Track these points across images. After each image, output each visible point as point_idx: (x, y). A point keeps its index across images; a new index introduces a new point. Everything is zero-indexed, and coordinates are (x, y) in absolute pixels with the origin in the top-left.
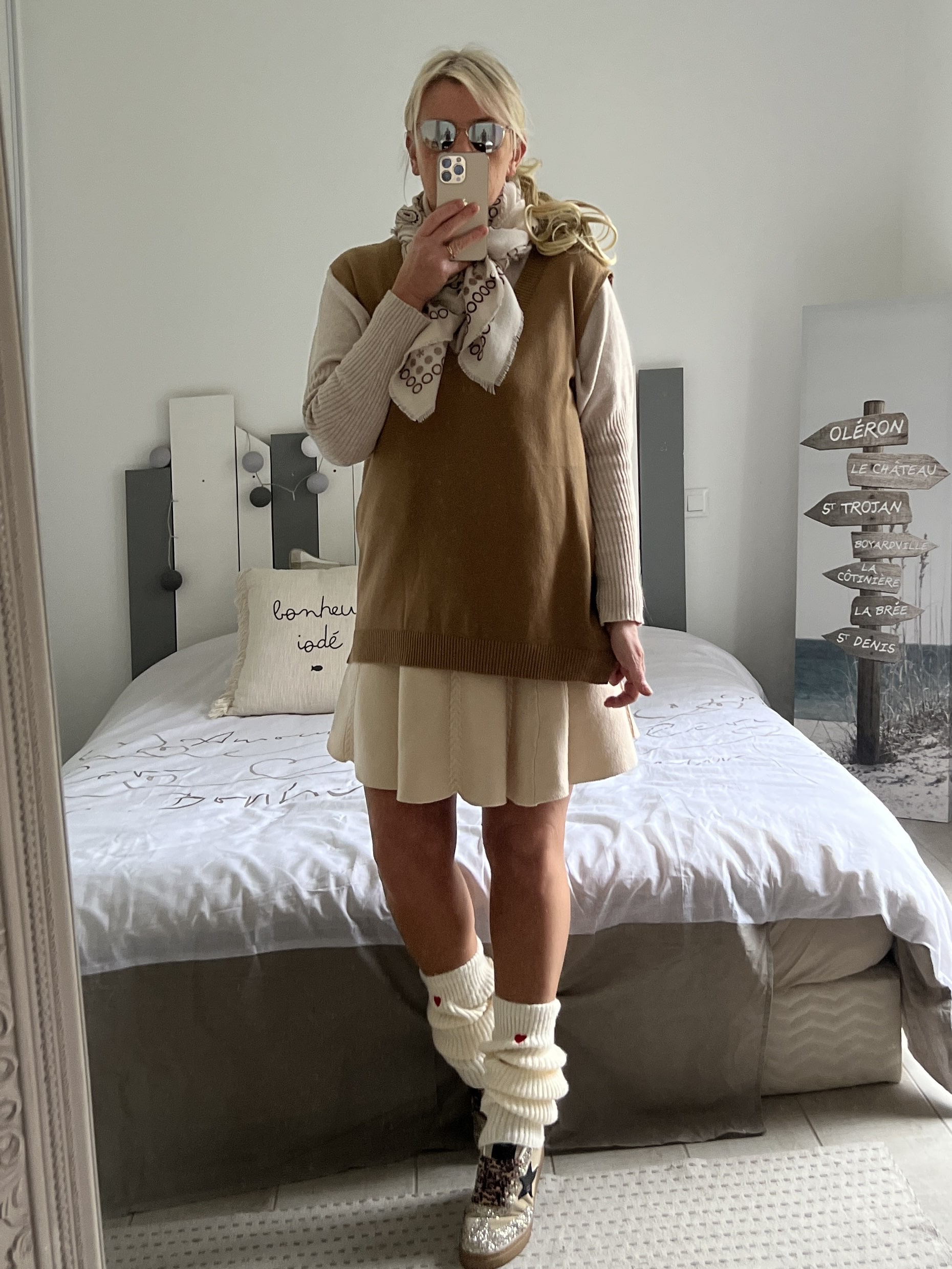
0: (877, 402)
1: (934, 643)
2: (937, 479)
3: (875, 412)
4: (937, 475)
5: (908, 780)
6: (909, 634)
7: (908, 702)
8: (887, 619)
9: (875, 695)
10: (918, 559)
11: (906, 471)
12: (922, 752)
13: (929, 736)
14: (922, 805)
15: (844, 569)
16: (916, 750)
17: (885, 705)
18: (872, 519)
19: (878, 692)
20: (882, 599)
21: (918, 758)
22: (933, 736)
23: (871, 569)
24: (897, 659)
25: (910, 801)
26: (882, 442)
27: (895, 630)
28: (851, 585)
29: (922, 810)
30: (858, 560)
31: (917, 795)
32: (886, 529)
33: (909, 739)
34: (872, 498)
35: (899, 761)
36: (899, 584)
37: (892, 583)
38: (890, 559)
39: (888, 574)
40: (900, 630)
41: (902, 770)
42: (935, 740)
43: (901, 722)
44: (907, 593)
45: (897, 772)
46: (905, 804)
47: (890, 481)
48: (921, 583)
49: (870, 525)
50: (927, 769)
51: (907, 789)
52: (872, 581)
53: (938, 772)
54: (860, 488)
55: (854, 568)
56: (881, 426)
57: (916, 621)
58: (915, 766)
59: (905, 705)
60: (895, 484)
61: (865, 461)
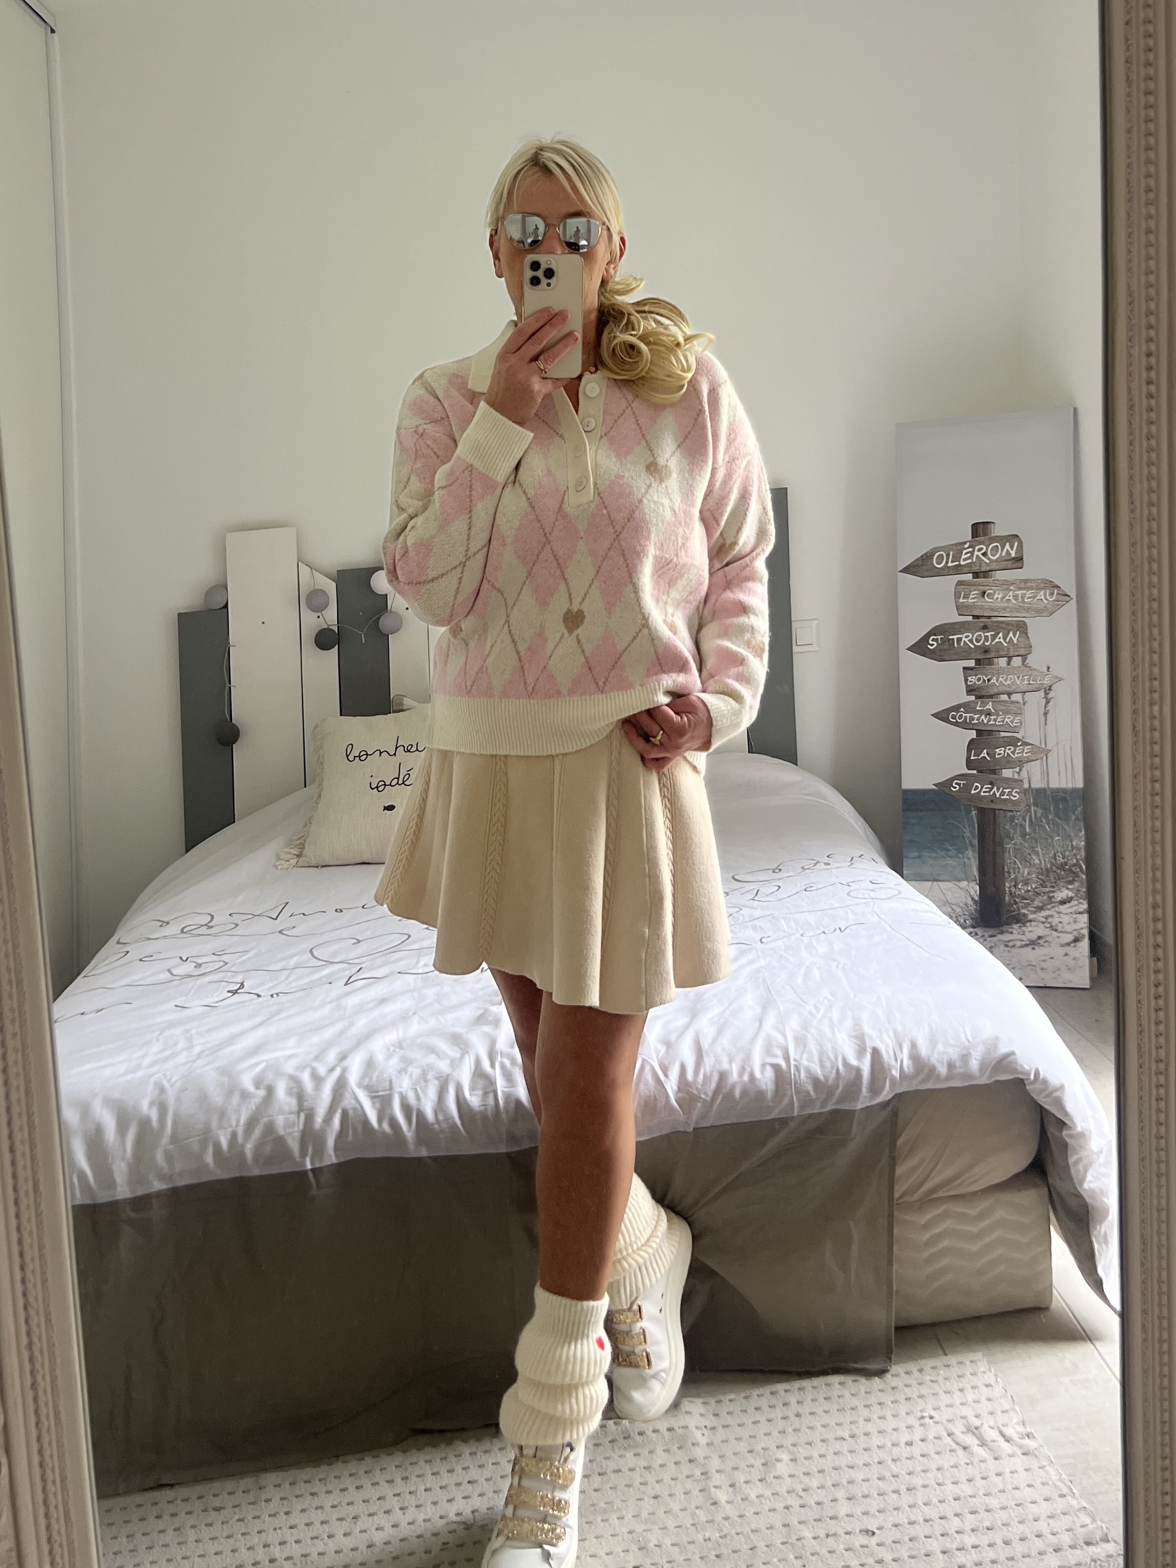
0: (985, 523)
1: (1063, 785)
2: (1058, 605)
3: (985, 534)
4: (1058, 601)
5: (1041, 942)
6: (1034, 776)
7: (1037, 854)
8: (1008, 762)
9: (998, 849)
10: (1042, 693)
11: (1023, 598)
12: (1057, 909)
13: (1064, 889)
14: (1059, 969)
15: (956, 708)
16: (1049, 907)
17: (1010, 858)
18: (986, 651)
19: (1001, 845)
20: (1001, 740)
21: (1052, 916)
22: (1067, 889)
23: (987, 707)
24: (1022, 807)
25: (1044, 965)
26: (992, 567)
27: (1018, 773)
28: (965, 725)
29: (1059, 975)
30: (973, 698)
31: (1051, 958)
32: (1003, 662)
33: (1039, 894)
34: (985, 628)
35: (1030, 921)
36: (1021, 723)
37: (1012, 722)
38: (1009, 694)
39: (1007, 712)
40: (1024, 774)
41: (1034, 930)
42: (1070, 894)
43: (1030, 877)
44: (1031, 731)
45: (1027, 933)
46: (1038, 970)
47: (1004, 609)
48: (1046, 720)
49: (984, 658)
50: (1063, 928)
51: (1039, 952)
52: (989, 720)
53: (1075, 930)
54: (970, 618)
55: (967, 707)
56: (991, 550)
57: (1042, 764)
58: (1048, 925)
59: (1034, 857)
60: (1010, 612)
61: (975, 587)
